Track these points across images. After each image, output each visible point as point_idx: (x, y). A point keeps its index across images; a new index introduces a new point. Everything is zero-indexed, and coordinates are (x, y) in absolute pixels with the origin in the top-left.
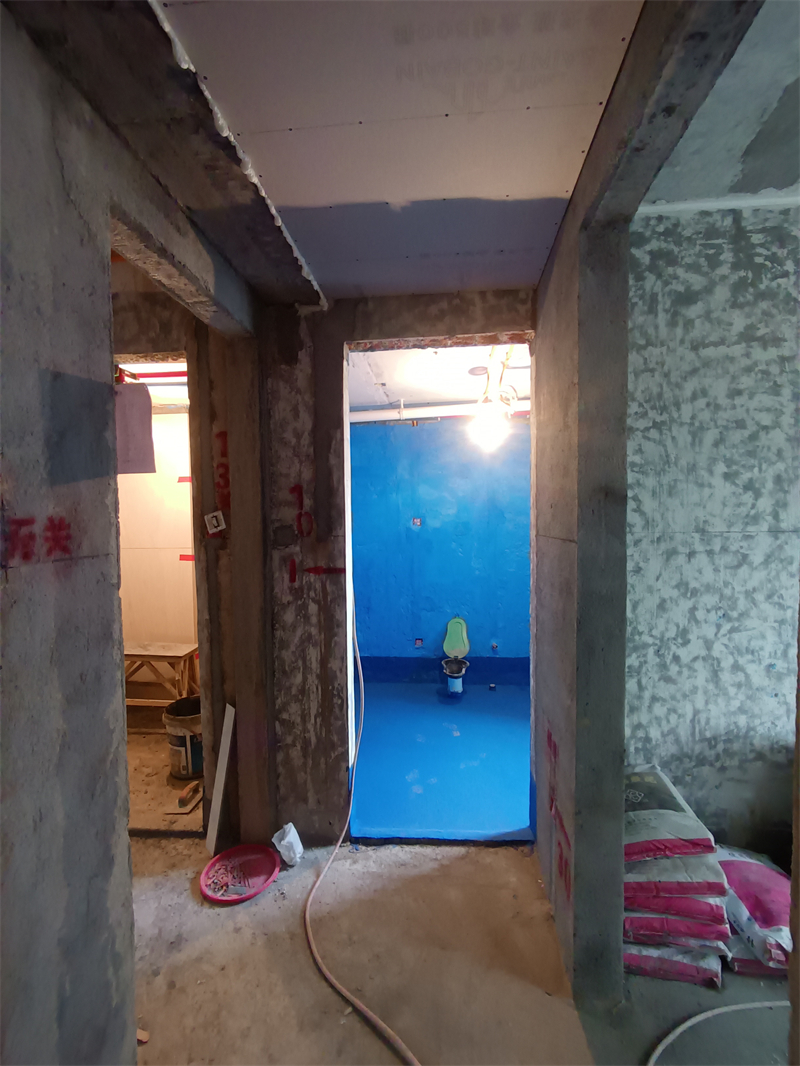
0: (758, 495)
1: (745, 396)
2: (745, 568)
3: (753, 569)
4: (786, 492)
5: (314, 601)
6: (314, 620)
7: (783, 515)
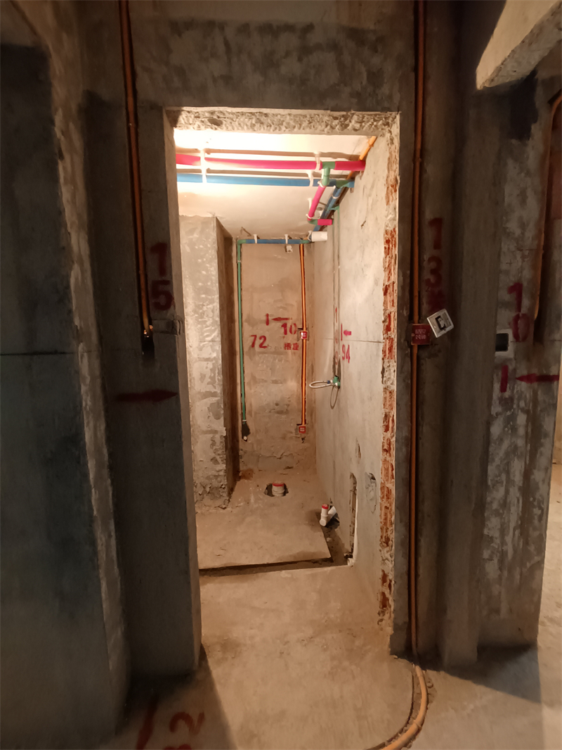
5: (523, 410)
6: (521, 431)
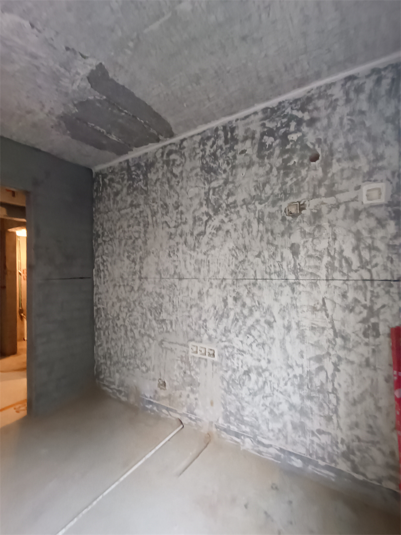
0: (135, 264)
1: (131, 227)
2: (133, 292)
3: (135, 292)
4: (142, 263)
7: (142, 272)
